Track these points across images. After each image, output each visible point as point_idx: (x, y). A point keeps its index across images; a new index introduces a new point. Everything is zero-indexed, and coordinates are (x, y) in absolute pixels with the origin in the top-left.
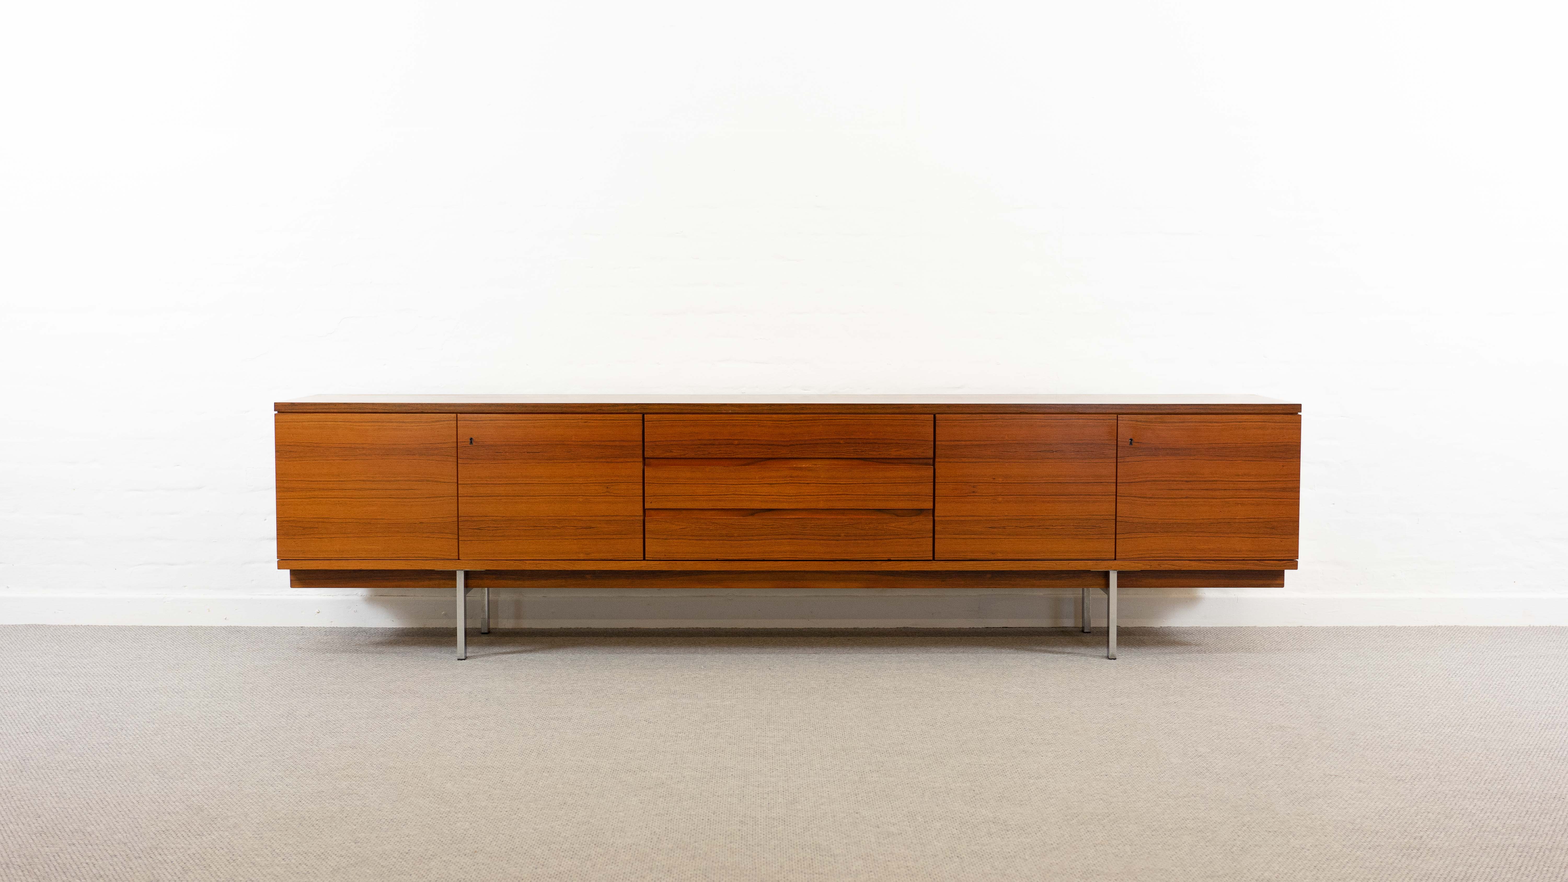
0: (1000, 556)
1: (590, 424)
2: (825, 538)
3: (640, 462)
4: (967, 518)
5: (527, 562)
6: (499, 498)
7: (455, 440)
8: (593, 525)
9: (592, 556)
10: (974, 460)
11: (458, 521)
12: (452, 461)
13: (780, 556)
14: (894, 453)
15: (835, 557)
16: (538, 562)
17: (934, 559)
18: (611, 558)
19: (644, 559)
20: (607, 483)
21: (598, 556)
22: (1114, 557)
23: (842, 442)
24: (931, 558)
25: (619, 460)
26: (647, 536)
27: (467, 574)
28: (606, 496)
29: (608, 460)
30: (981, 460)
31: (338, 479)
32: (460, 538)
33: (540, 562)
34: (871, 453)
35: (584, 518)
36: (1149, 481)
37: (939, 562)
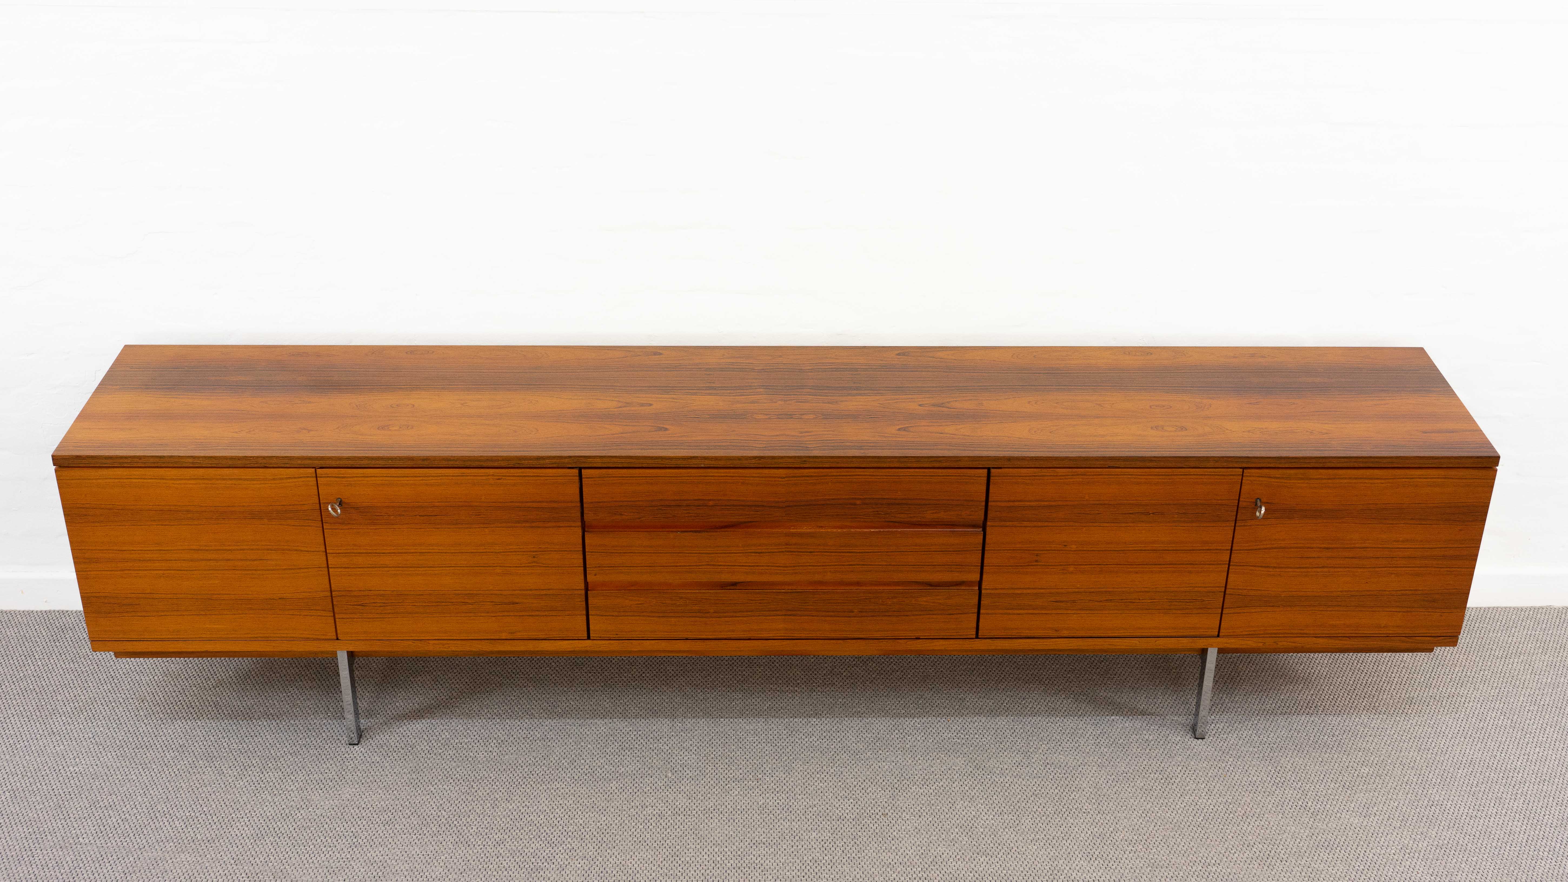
0: (1065, 633)
1: (505, 481)
2: (832, 614)
3: (578, 527)
4: (1025, 591)
5: (430, 642)
6: (386, 569)
7: (318, 502)
8: (517, 600)
9: (518, 635)
10: (1040, 524)
11: (332, 596)
12: (317, 527)
13: (771, 635)
14: (929, 515)
15: (845, 635)
16: (445, 642)
17: (977, 637)
18: (543, 637)
19: (589, 638)
20: (534, 552)
21: (525, 635)
22: (1217, 633)
23: (858, 502)
24: (974, 636)
25: (550, 524)
26: (591, 612)
27: (351, 655)
28: (534, 566)
29: (534, 524)
30: (1050, 524)
31: (158, 548)
32: (337, 616)
33: (449, 642)
34: (898, 515)
35: (505, 593)
36: (1275, 548)
37: (984, 641)
